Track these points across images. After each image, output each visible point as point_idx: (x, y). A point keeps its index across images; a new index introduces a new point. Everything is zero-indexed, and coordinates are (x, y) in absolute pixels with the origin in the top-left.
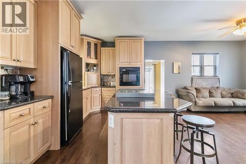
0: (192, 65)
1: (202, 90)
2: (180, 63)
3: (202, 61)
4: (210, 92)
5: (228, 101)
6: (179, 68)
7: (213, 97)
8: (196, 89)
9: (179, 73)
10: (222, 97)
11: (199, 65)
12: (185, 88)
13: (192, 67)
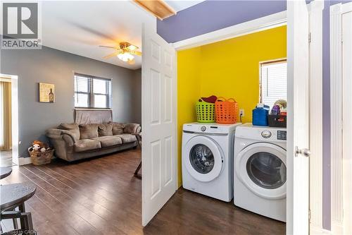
0: (76, 90)
1: (89, 128)
2: (53, 86)
3: (90, 86)
4: (99, 130)
5: (117, 139)
6: (51, 93)
7: (103, 135)
8: (80, 126)
9: (52, 102)
10: (114, 134)
11: (86, 91)
12: (61, 127)
13: (76, 94)
